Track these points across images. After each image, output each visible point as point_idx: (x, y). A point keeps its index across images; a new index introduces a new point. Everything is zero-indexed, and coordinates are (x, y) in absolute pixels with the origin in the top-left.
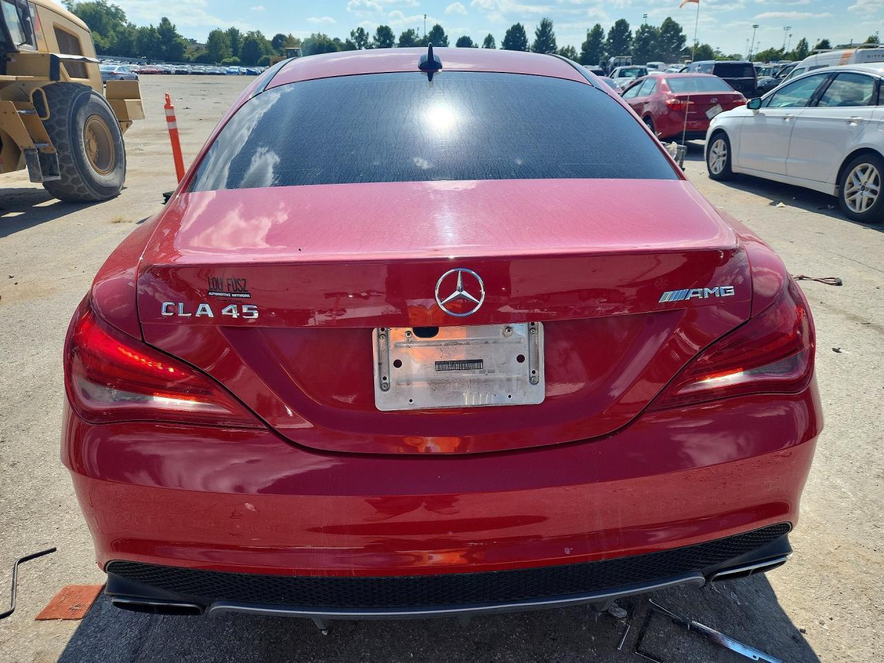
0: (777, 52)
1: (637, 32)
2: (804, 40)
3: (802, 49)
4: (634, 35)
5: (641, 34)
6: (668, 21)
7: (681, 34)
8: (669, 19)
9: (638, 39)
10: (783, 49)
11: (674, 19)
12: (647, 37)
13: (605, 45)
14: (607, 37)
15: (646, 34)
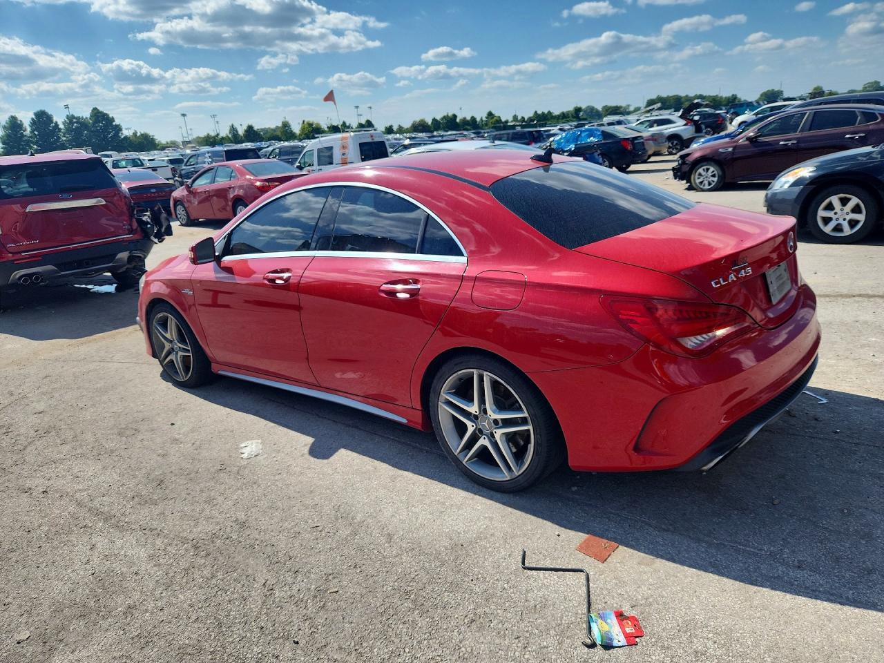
0: (214, 137)
1: (64, 123)
2: (233, 125)
3: (234, 133)
4: (61, 126)
5: (69, 124)
6: (95, 111)
7: (114, 123)
8: (95, 109)
9: (69, 130)
10: (218, 135)
11: (101, 109)
12: (77, 128)
13: (31, 137)
14: (29, 129)
15: (75, 125)
